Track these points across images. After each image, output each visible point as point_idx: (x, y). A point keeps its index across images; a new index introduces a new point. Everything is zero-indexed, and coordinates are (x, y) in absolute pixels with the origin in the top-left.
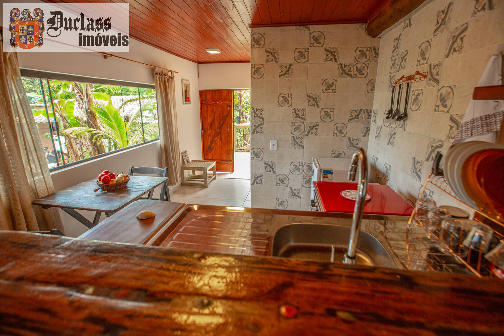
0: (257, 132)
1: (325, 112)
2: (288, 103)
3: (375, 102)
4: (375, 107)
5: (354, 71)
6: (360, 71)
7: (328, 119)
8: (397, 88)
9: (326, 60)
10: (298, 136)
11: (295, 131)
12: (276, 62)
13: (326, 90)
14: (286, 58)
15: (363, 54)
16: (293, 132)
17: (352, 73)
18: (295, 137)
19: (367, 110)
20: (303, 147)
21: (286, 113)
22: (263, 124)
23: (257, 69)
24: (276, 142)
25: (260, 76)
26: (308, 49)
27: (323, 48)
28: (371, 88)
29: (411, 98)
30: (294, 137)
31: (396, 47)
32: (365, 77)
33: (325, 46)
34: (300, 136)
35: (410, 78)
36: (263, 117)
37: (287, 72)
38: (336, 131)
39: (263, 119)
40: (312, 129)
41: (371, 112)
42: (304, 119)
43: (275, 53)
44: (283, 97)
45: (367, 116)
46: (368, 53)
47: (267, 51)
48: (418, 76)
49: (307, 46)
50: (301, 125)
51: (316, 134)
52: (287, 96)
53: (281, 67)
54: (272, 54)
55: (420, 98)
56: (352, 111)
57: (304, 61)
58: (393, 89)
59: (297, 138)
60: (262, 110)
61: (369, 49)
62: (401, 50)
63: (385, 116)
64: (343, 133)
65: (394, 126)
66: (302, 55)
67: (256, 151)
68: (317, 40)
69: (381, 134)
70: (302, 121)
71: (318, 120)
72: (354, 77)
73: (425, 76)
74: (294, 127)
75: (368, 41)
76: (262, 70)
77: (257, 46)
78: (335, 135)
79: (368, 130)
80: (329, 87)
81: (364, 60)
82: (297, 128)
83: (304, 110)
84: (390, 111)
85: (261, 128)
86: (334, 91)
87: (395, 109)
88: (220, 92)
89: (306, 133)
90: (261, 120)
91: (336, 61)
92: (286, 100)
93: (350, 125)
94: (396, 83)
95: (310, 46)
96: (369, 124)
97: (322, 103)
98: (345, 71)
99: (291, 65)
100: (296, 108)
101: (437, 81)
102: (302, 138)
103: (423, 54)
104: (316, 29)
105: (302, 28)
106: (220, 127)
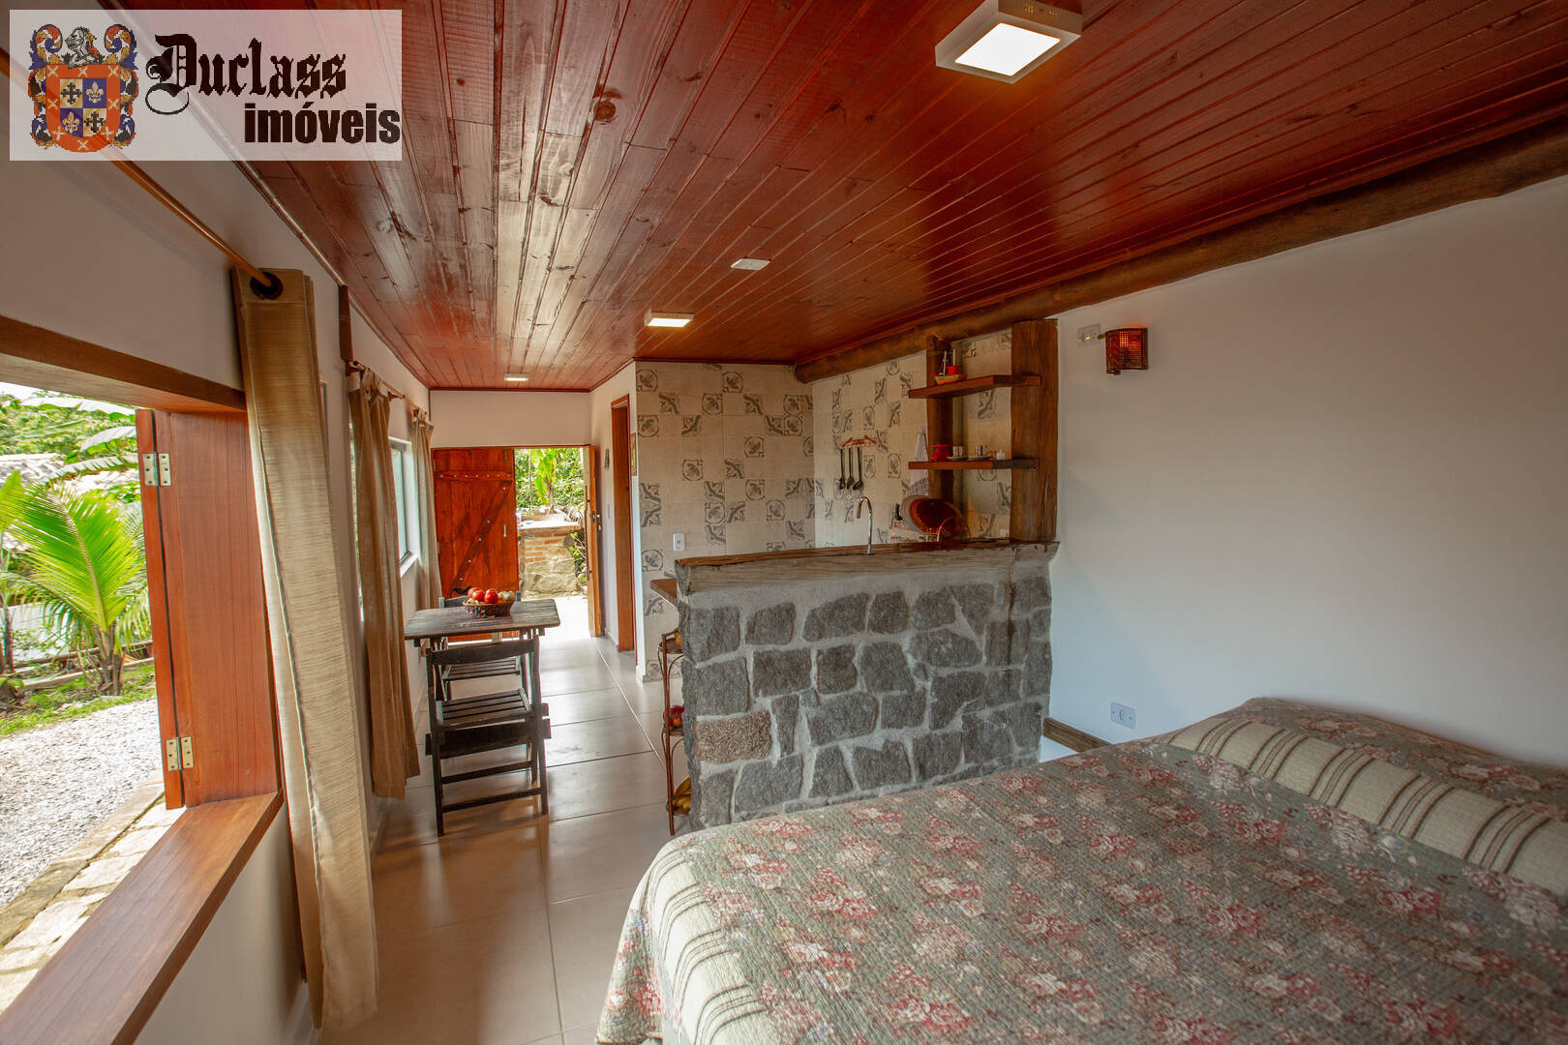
0: (651, 523)
1: (751, 485)
2: (698, 475)
3: (816, 469)
4: (818, 475)
5: (785, 427)
6: (792, 427)
7: (757, 496)
8: (846, 452)
9: (747, 412)
10: (716, 526)
11: (710, 517)
12: (676, 412)
13: (751, 453)
14: (691, 407)
15: (794, 404)
16: (707, 519)
17: (782, 429)
18: (712, 526)
19: (807, 479)
20: (724, 541)
21: (694, 489)
22: (660, 509)
23: (648, 422)
24: (682, 537)
25: (652, 433)
26: (721, 395)
27: (742, 395)
28: (809, 449)
29: (864, 465)
30: (709, 527)
31: (836, 403)
32: (800, 435)
33: (743, 392)
34: (719, 525)
35: (860, 442)
36: (659, 497)
37: (694, 428)
38: (770, 514)
39: (659, 500)
40: (736, 512)
41: (813, 482)
42: (723, 498)
43: (673, 399)
44: (689, 465)
45: (809, 489)
46: (799, 403)
47: (661, 396)
48: (868, 441)
49: (719, 391)
50: (718, 508)
51: (743, 519)
52: (695, 463)
53: (684, 419)
54: (669, 401)
55: (873, 464)
56: (788, 482)
57: (717, 411)
58: (842, 451)
59: (715, 528)
60: (657, 486)
61: (800, 398)
62: (844, 407)
63: (836, 487)
64: (779, 516)
65: (849, 497)
66: (713, 403)
67: (649, 555)
68: (732, 383)
69: (834, 510)
70: (721, 501)
71: (743, 498)
72: (785, 435)
73: (874, 442)
74: (708, 511)
75: (798, 388)
76: (655, 424)
77: (647, 388)
78: (769, 518)
79: (812, 508)
80: (755, 448)
81: (796, 412)
82: (714, 513)
83: (721, 484)
84: (842, 480)
85: (657, 515)
86: (762, 455)
87: (847, 476)
88: (484, 452)
89: (727, 519)
90: (657, 503)
91: (761, 413)
92: (694, 469)
93: (787, 503)
94: (844, 446)
95: (724, 392)
96: (813, 499)
97: (747, 472)
98: (773, 427)
99: (698, 417)
100: (710, 482)
101: (886, 449)
102: (723, 527)
103: (868, 419)
104: (731, 369)
105: (710, 365)
106: (484, 532)
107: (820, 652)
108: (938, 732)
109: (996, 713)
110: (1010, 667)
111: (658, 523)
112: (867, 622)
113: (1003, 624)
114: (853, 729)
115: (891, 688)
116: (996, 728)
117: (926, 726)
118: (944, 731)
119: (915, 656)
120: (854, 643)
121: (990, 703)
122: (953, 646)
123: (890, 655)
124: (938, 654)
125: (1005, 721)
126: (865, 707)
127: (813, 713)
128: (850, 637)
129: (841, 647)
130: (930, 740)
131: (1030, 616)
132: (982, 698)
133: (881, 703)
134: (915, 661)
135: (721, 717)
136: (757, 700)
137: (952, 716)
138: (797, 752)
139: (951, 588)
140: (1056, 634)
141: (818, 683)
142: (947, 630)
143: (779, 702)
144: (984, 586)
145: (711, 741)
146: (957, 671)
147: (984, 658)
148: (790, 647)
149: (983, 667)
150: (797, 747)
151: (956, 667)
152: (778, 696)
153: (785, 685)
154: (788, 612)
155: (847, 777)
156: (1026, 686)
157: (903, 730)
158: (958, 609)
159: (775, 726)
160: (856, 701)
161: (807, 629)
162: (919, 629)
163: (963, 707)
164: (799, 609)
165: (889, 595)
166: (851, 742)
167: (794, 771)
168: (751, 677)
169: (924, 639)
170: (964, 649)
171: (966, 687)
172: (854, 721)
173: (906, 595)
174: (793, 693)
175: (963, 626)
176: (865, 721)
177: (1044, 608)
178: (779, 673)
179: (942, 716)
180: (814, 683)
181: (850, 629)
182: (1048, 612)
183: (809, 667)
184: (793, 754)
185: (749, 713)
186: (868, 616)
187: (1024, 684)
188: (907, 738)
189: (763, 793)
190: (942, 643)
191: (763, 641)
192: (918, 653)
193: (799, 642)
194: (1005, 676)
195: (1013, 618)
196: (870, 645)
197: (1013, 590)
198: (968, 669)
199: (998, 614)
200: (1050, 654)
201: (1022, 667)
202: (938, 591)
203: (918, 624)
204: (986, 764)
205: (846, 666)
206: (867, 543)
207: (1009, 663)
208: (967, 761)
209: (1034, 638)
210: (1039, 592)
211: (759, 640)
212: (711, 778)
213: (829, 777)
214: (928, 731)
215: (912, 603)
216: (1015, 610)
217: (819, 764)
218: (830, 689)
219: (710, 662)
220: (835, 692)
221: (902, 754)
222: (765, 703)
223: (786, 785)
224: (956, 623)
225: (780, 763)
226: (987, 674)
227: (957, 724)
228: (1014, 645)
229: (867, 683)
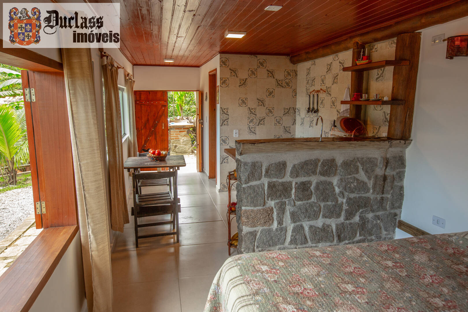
0: (225, 124)
1: (268, 109)
2: (245, 104)
3: (297, 103)
4: (298, 106)
6: (288, 84)
7: (271, 115)
8: (312, 96)
9: (268, 77)
10: (252, 127)
11: (250, 123)
12: (237, 77)
13: (269, 95)
14: (243, 74)
15: (289, 74)
16: (249, 124)
17: (283, 85)
18: (250, 127)
19: (293, 108)
20: (255, 134)
21: (243, 111)
22: (228, 119)
23: (224, 80)
24: (237, 131)
25: (226, 86)
26: (257, 69)
27: (266, 69)
28: (295, 94)
29: (320, 102)
31: (308, 74)
32: (291, 88)
33: (267, 68)
34: (253, 127)
35: (318, 91)
36: (229, 113)
37: (244, 84)
38: (276, 122)
39: (228, 115)
40: (261, 121)
41: (296, 109)
42: (256, 115)
43: (236, 71)
44: (242, 100)
45: (294, 112)
46: (291, 73)
47: (230, 70)
48: (322, 91)
49: (256, 67)
50: (254, 119)
51: (264, 124)
52: (244, 99)
53: (240, 80)
54: (234, 72)
55: (324, 101)
56: (284, 109)
57: (255, 77)
58: (310, 96)
59: (252, 128)
60: (227, 109)
61: (292, 71)
62: (312, 75)
63: (306, 111)
64: (280, 123)
65: (312, 116)
66: (253, 73)
67: (223, 138)
68: (262, 64)
69: (305, 122)
70: (255, 116)
71: (265, 115)
72: (284, 88)
73: (325, 92)
74: (249, 120)
75: (291, 67)
76: (227, 81)
77: (224, 66)
78: (275, 124)
79: (295, 120)
80: (271, 93)
81: (290, 77)
82: (251, 121)
83: (255, 109)
84: (309, 108)
85: (227, 122)
86: (273, 96)
87: (311, 107)
88: (155, 92)
89: (257, 124)
90: (227, 116)
91: (274, 78)
92: (243, 102)
93: (284, 118)
94: (311, 93)
95: (258, 68)
96: (295, 117)
97: (266, 103)
98: (279, 84)
99: (246, 79)
100: (250, 107)
101: (330, 95)
102: (255, 128)
103: (323, 81)
104: (261, 57)
105: (252, 56)
106: (155, 126)
107: (296, 183)
108: (348, 222)
109: (375, 216)
110: (383, 196)
111: (228, 125)
112: (318, 171)
113: (381, 176)
114: (309, 217)
115: (327, 201)
116: (375, 222)
117: (342, 219)
118: (350, 221)
119: (339, 187)
120: (312, 180)
121: (373, 211)
122: (357, 185)
123: (328, 186)
124: (350, 187)
125: (379, 220)
126: (315, 208)
127: (292, 209)
128: (311, 177)
129: (306, 182)
130: (343, 225)
131: (395, 173)
132: (369, 208)
133: (322, 207)
134: (339, 190)
135: (252, 208)
136: (268, 202)
137: (354, 215)
138: (284, 225)
139: (358, 158)
140: (406, 182)
141: (295, 197)
142: (354, 177)
143: (277, 203)
144: (373, 158)
145: (248, 218)
146: (358, 195)
147: (371, 191)
148: (284, 180)
149: (370, 194)
150: (284, 223)
151: (358, 194)
152: (277, 201)
153: (280, 196)
154: (283, 166)
155: (306, 238)
156: (390, 205)
157: (332, 220)
158: (360, 168)
159: (275, 213)
160: (311, 206)
161: (291, 173)
162: (341, 176)
163: (360, 211)
164: (288, 164)
165: (329, 160)
166: (308, 223)
167: (282, 233)
168: (266, 192)
169: (343, 180)
170: (362, 186)
171: (362, 203)
172: (310, 214)
173: (337, 160)
174: (284, 200)
175: (362, 176)
176: (315, 214)
177: (402, 170)
178: (278, 191)
179: (350, 215)
180: (293, 196)
181: (310, 174)
182: (404, 172)
183: (292, 189)
184: (282, 226)
185: (264, 207)
186: (319, 169)
187: (389, 204)
188: (333, 223)
189: (269, 241)
190: (352, 183)
191: (272, 177)
192: (341, 186)
193: (287, 178)
194: (380, 199)
195: (386, 174)
196: (319, 181)
197: (387, 161)
198: (363, 195)
199: (379, 171)
200: (403, 191)
201: (389, 196)
202: (351, 159)
203: (341, 174)
204: (369, 238)
205: (307, 190)
206: (319, 136)
207: (382, 194)
208: (360, 235)
209: (396, 183)
210: (400, 162)
211: (270, 176)
212: (247, 233)
213: (297, 237)
214: (343, 221)
215: (339, 165)
216: (388, 170)
217: (293, 231)
218: (300, 199)
219: (248, 185)
220: (302, 201)
221: (330, 230)
222: (271, 203)
223: (279, 239)
224: (359, 174)
225: (276, 229)
226: (372, 198)
227: (357, 219)
228: (386, 186)
229: (317, 198)
